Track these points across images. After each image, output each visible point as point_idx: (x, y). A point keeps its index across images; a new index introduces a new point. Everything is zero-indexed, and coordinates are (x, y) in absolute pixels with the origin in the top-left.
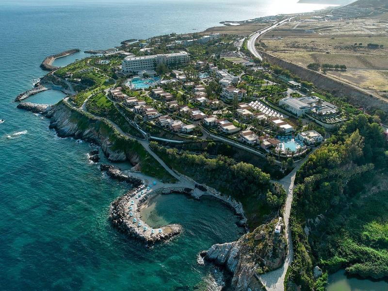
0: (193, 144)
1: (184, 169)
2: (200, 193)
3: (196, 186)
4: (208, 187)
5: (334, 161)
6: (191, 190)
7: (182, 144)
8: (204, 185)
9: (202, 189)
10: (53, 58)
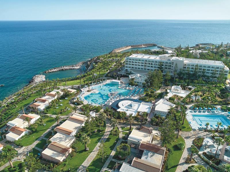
10: (130, 47)
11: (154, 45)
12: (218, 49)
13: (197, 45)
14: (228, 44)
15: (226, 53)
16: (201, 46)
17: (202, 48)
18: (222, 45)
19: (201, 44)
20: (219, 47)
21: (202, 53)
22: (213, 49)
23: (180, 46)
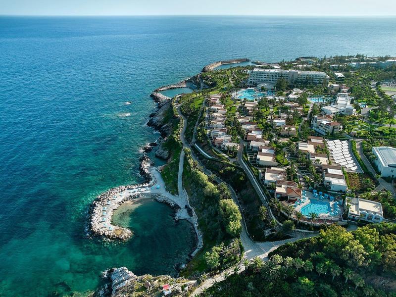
0: (217, 163)
1: (190, 185)
2: (184, 216)
3: (186, 207)
4: (194, 213)
5: (351, 256)
6: (180, 208)
7: (209, 159)
8: (193, 210)
9: (190, 212)
10: (220, 64)
11: (247, 61)
12: (321, 63)
13: (298, 59)
14: (331, 57)
15: (329, 67)
16: (302, 60)
17: (306, 62)
18: (325, 59)
19: (302, 58)
20: (322, 61)
21: (307, 67)
22: (316, 63)
23: (283, 61)
